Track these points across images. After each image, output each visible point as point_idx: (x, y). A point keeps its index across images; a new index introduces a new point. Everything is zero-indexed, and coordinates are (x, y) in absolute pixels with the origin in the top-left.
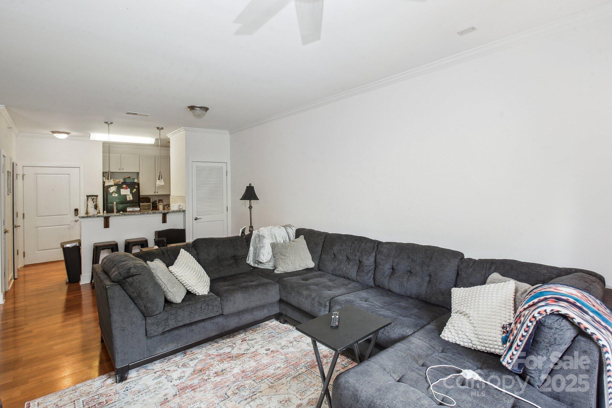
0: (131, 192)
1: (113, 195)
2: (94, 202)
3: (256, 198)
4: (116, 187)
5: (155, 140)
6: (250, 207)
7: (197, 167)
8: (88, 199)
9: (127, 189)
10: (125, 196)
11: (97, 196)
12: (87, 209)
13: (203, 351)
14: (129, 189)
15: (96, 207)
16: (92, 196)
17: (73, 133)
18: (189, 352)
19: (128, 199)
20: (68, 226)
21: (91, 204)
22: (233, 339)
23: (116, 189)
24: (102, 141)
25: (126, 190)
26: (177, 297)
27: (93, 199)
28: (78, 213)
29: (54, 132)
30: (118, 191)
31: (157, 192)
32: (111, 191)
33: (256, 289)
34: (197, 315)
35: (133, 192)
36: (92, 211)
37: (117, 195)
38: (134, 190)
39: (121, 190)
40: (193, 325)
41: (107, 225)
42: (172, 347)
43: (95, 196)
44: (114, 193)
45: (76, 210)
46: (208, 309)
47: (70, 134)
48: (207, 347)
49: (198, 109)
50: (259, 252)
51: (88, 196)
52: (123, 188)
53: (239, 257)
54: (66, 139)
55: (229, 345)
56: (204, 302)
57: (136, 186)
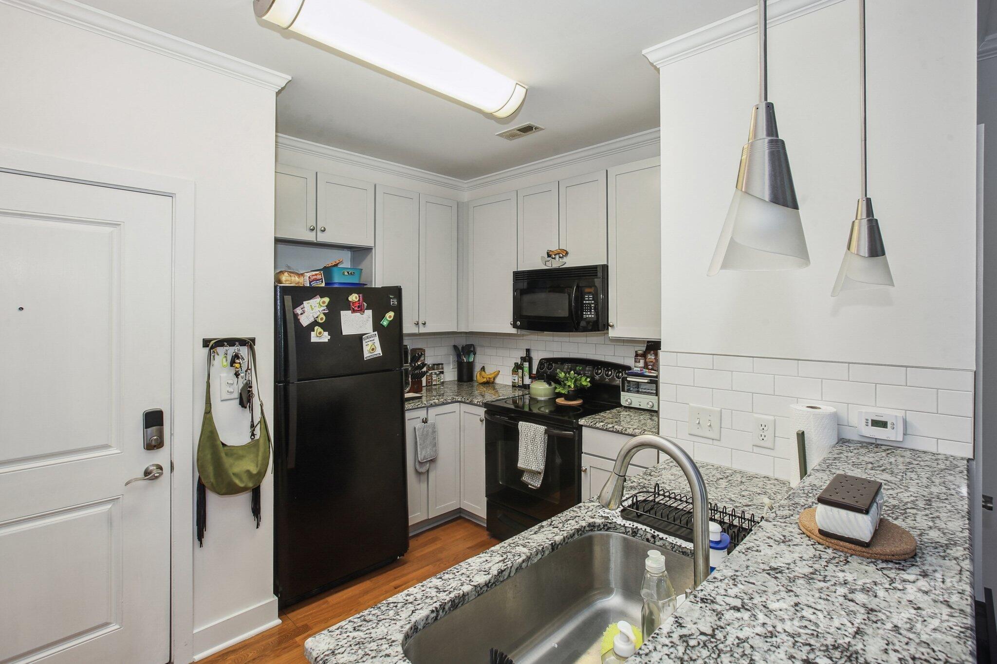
0: (377, 326)
1: (314, 338)
2: (237, 375)
4: (325, 300)
8: (211, 356)
9: (361, 310)
10: (358, 339)
11: (249, 343)
12: (208, 412)
14: (370, 311)
15: (246, 397)
16: (231, 342)
19: (367, 355)
20: (109, 506)
21: (225, 385)
25: (358, 314)
27: (236, 356)
30: (332, 322)
31: (424, 324)
32: (305, 321)
35: (384, 324)
36: (229, 419)
37: (325, 337)
38: (387, 315)
39: (342, 313)
43: (243, 342)
44: (317, 329)
45: (154, 419)
51: (212, 345)
52: (348, 306)
57: (392, 303)
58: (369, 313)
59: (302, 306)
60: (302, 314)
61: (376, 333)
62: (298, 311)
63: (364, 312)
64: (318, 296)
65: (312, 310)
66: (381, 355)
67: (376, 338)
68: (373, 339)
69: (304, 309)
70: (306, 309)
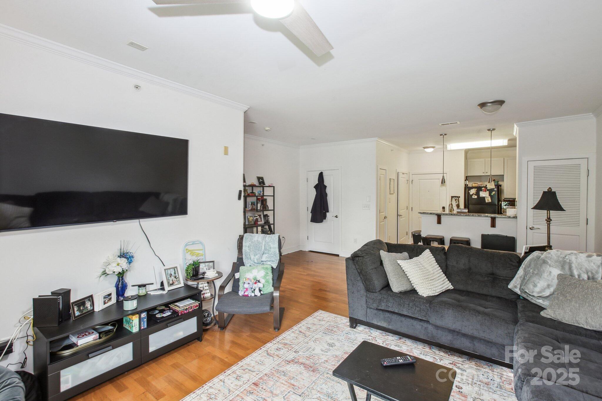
0: (490, 195)
1: (473, 197)
2: (456, 202)
3: (559, 208)
4: (476, 189)
5: (507, 140)
6: (549, 220)
7: (535, 167)
8: (452, 199)
10: (484, 198)
11: (460, 197)
13: (412, 346)
14: (489, 192)
15: (458, 206)
16: (455, 197)
17: (437, 147)
18: (403, 340)
19: (487, 201)
21: (454, 204)
22: (447, 356)
23: (476, 191)
24: (464, 149)
25: (485, 192)
26: (396, 287)
27: (456, 199)
28: (445, 210)
29: (424, 148)
30: (477, 194)
32: (471, 193)
33: (476, 315)
34: (405, 310)
35: (492, 194)
36: (456, 210)
37: (476, 197)
39: (480, 192)
40: (403, 316)
41: (439, 222)
42: (384, 325)
43: (457, 197)
44: (474, 195)
45: (444, 208)
46: (415, 309)
47: (435, 148)
48: (419, 346)
49: (489, 104)
50: (528, 280)
51: (452, 197)
52: (481, 190)
53: (499, 277)
54: (432, 152)
55: (436, 357)
56: (412, 301)
62: (470, 191)
65: (473, 191)
66: (490, 201)
68: (488, 198)
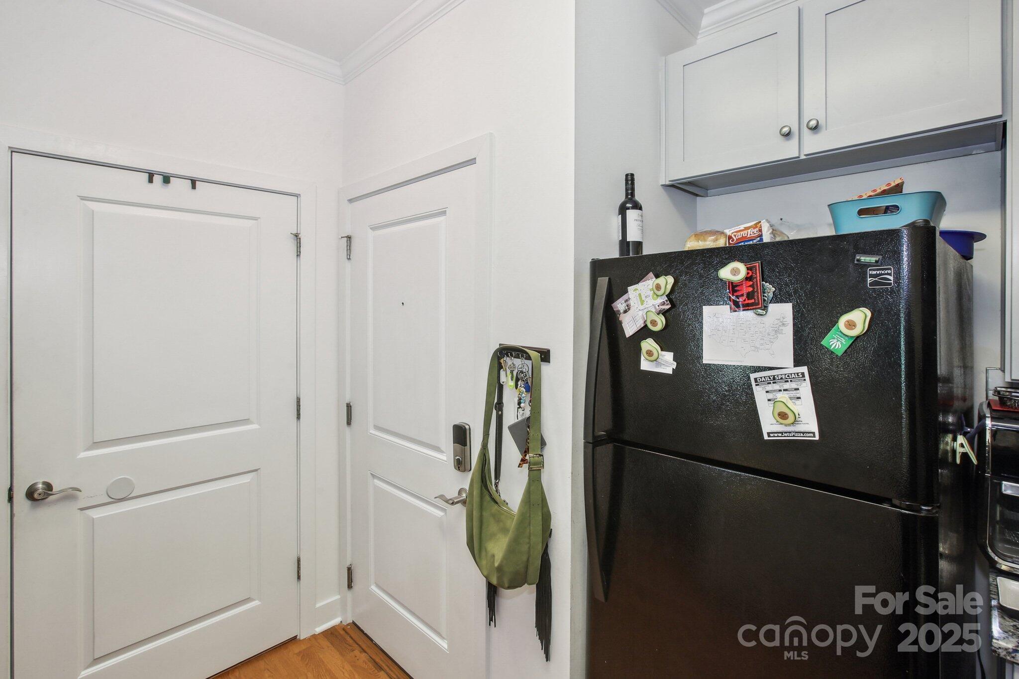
0: (807, 352)
1: (645, 364)
14: (788, 307)
25: (749, 314)
32: (629, 327)
37: (667, 363)
52: (718, 294)
57: (869, 280)
58: (783, 312)
59: (625, 297)
60: (625, 312)
61: (804, 369)
62: (619, 306)
63: (765, 308)
64: (651, 275)
65: (642, 304)
66: (817, 438)
67: (804, 384)
68: (794, 385)
69: (628, 302)
70: (632, 302)
